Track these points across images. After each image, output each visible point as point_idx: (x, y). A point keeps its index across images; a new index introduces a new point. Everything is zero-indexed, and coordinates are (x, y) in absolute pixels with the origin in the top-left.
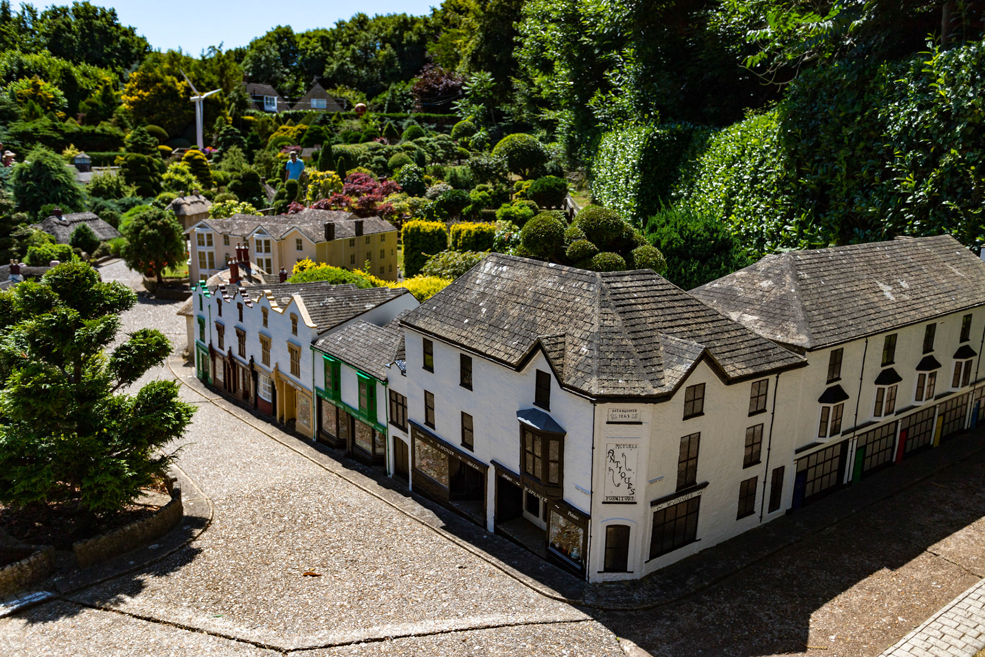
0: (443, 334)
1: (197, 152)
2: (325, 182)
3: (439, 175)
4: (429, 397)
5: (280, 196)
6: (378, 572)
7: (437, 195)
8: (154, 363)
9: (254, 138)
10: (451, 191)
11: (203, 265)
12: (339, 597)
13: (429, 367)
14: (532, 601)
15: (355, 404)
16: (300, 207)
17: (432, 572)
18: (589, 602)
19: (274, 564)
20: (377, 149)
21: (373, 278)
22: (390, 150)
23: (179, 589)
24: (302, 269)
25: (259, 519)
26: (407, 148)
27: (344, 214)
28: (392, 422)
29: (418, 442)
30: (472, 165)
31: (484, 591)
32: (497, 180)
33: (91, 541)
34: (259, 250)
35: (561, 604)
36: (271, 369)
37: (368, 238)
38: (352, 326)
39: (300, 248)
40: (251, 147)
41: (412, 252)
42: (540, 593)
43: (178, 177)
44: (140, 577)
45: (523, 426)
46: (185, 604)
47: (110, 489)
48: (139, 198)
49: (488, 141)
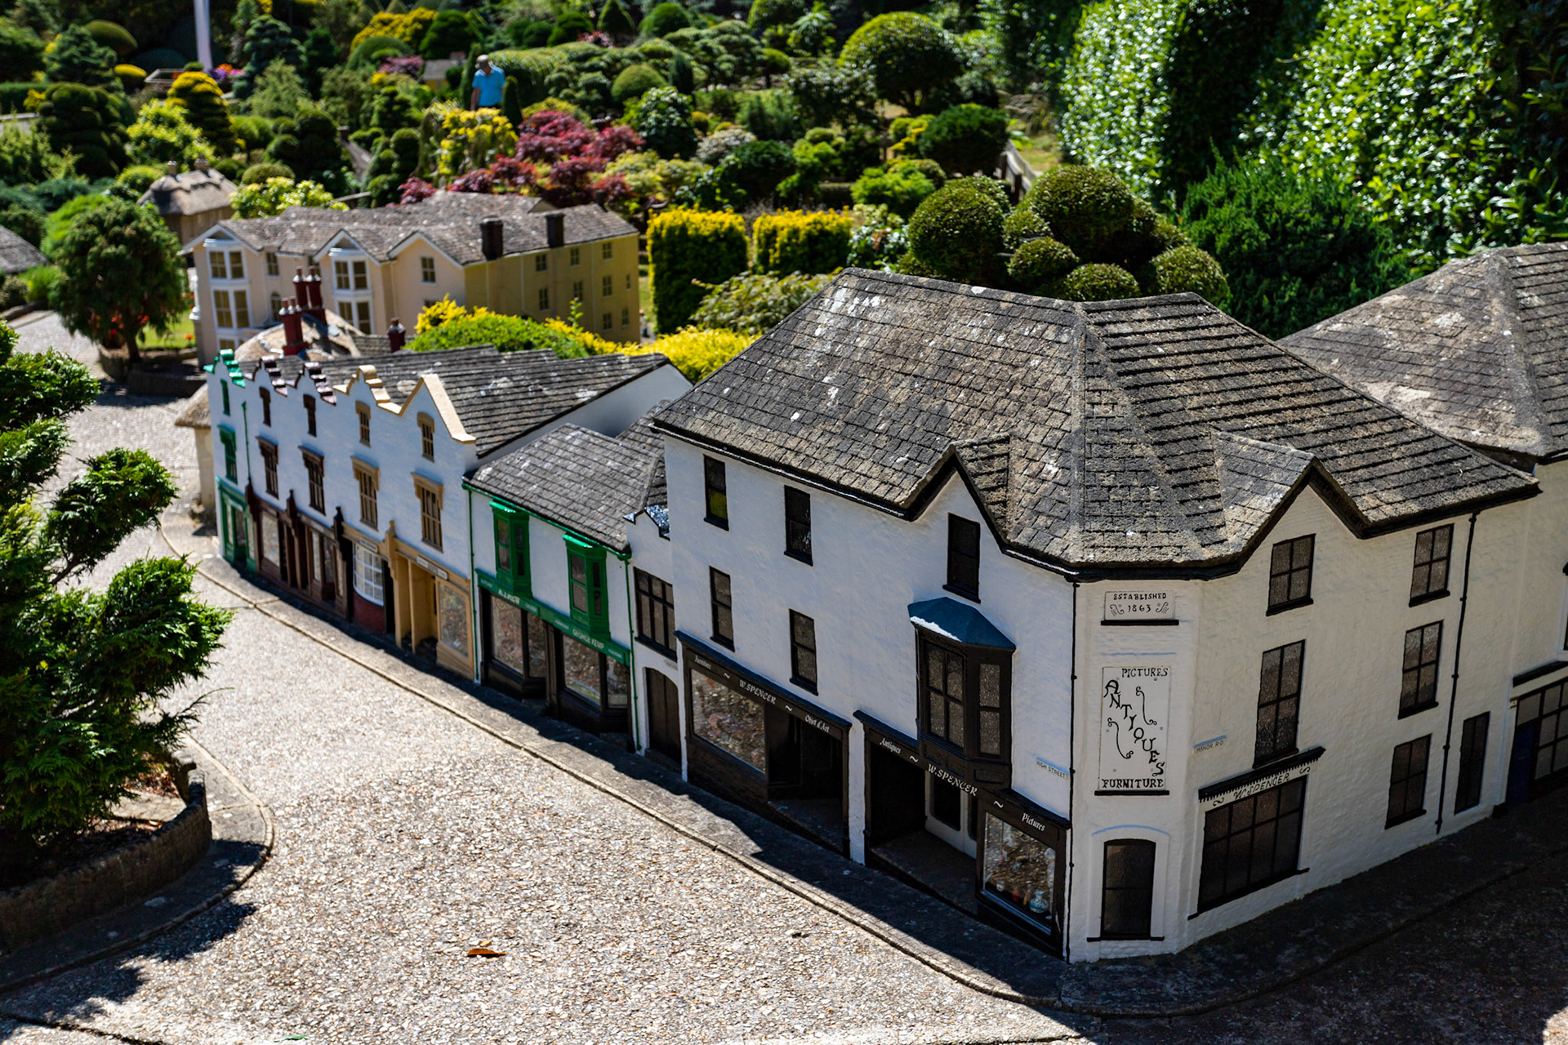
0: (747, 445)
1: (199, 76)
2: (479, 134)
3: (725, 110)
4: (719, 581)
5: (382, 167)
6: (623, 947)
7: (721, 155)
9: (320, 43)
10: (752, 145)
11: (224, 320)
12: (544, 998)
13: (717, 517)
14: (949, 1000)
15: (562, 603)
16: (425, 188)
17: (736, 946)
18: (1069, 1002)
19: (405, 933)
20: (586, 57)
21: (589, 337)
22: (616, 60)
23: (214, 986)
24: (436, 321)
25: (370, 843)
26: (652, 54)
27: (521, 201)
28: (642, 639)
29: (698, 679)
30: (796, 85)
31: (847, 983)
32: (853, 119)
33: (29, 890)
34: (343, 284)
35: (1010, 1005)
36: (381, 534)
37: (575, 252)
38: (551, 437)
39: (429, 277)
40: (315, 62)
41: (671, 279)
42: (967, 984)
43: (161, 133)
44: (132, 964)
45: (922, 633)
46: (227, 1015)
47: (61, 782)
48: (82, 181)
49: (830, 33)
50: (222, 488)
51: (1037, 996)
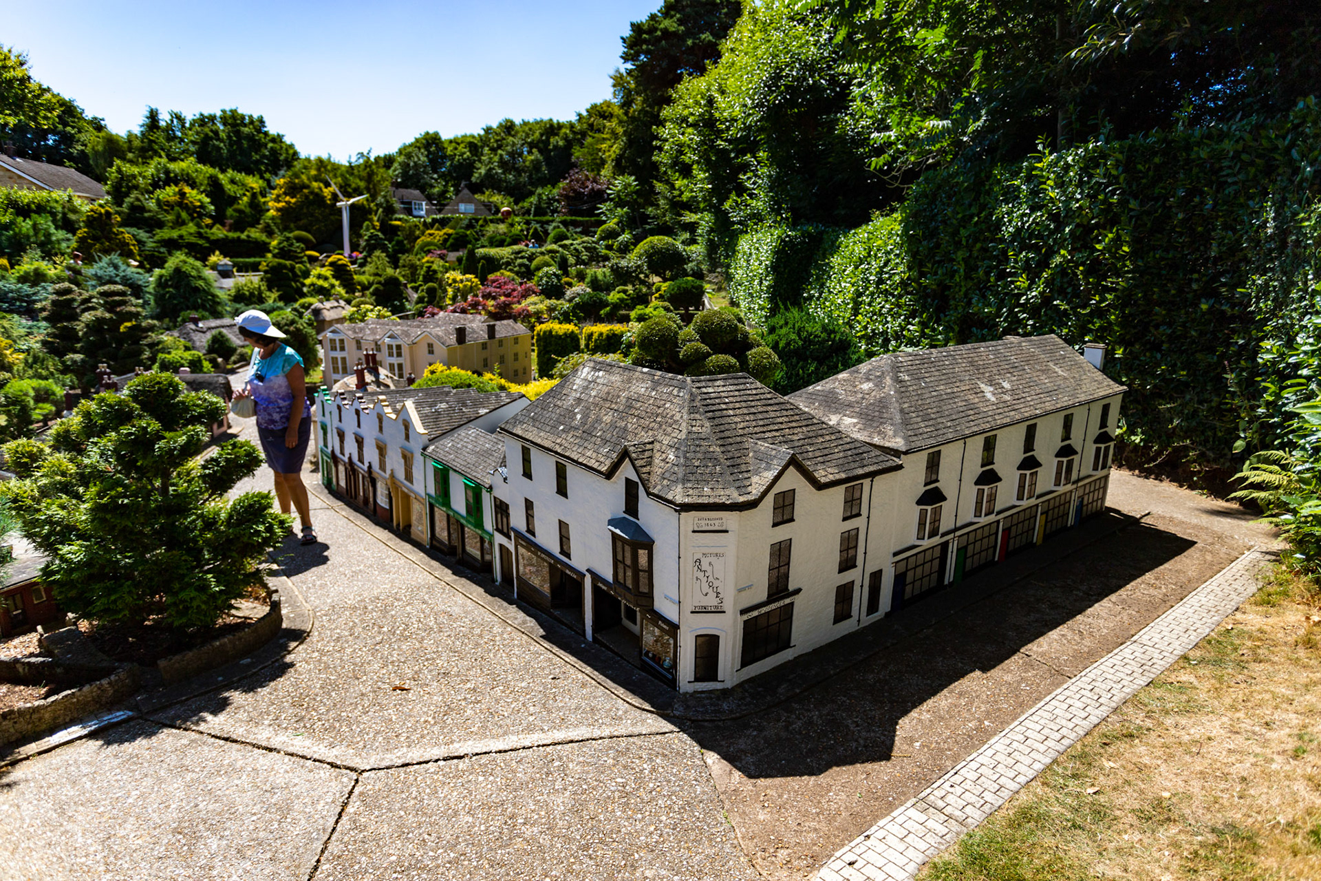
0: (539, 441)
1: (343, 258)
2: (465, 286)
3: (581, 277)
4: (529, 505)
5: (420, 300)
6: (468, 685)
7: (574, 298)
8: (245, 475)
9: (400, 243)
10: (589, 293)
11: (336, 370)
12: (424, 713)
13: (527, 474)
14: (620, 713)
15: (463, 511)
16: (436, 310)
17: (524, 684)
18: (677, 713)
19: (365, 678)
20: (520, 252)
21: (503, 381)
22: (533, 254)
23: (263, 706)
24: (433, 372)
25: (358, 630)
26: (550, 251)
27: (479, 317)
28: (497, 530)
29: (522, 550)
30: (612, 267)
31: (573, 704)
32: (637, 282)
33: (178, 657)
34: (391, 355)
35: (649, 715)
36: (387, 475)
37: (501, 342)
38: (462, 432)
39: (431, 352)
40: (396, 252)
41: (545, 354)
42: (630, 704)
43: (320, 282)
44: (226, 694)
45: (614, 535)
46: (266, 722)
47: (195, 604)
48: (281, 304)
49: (632, 244)
50: (322, 451)
51: (662, 710)
